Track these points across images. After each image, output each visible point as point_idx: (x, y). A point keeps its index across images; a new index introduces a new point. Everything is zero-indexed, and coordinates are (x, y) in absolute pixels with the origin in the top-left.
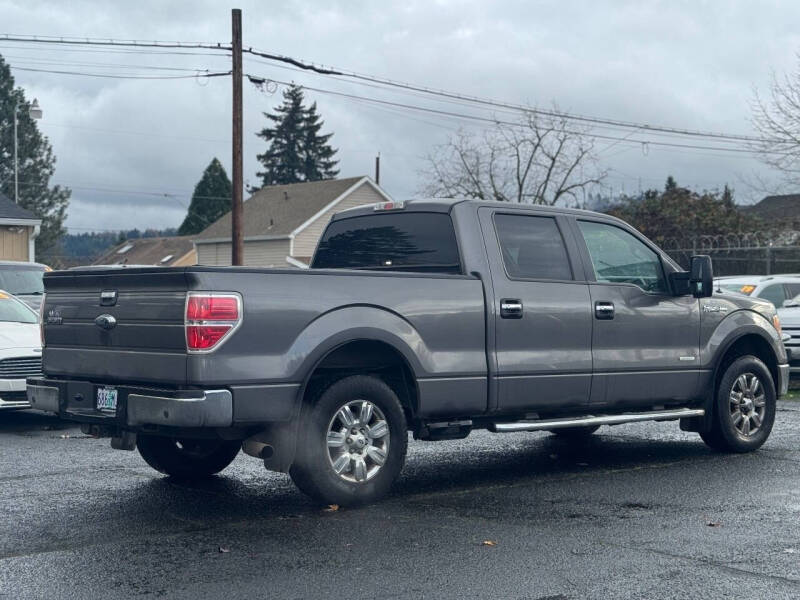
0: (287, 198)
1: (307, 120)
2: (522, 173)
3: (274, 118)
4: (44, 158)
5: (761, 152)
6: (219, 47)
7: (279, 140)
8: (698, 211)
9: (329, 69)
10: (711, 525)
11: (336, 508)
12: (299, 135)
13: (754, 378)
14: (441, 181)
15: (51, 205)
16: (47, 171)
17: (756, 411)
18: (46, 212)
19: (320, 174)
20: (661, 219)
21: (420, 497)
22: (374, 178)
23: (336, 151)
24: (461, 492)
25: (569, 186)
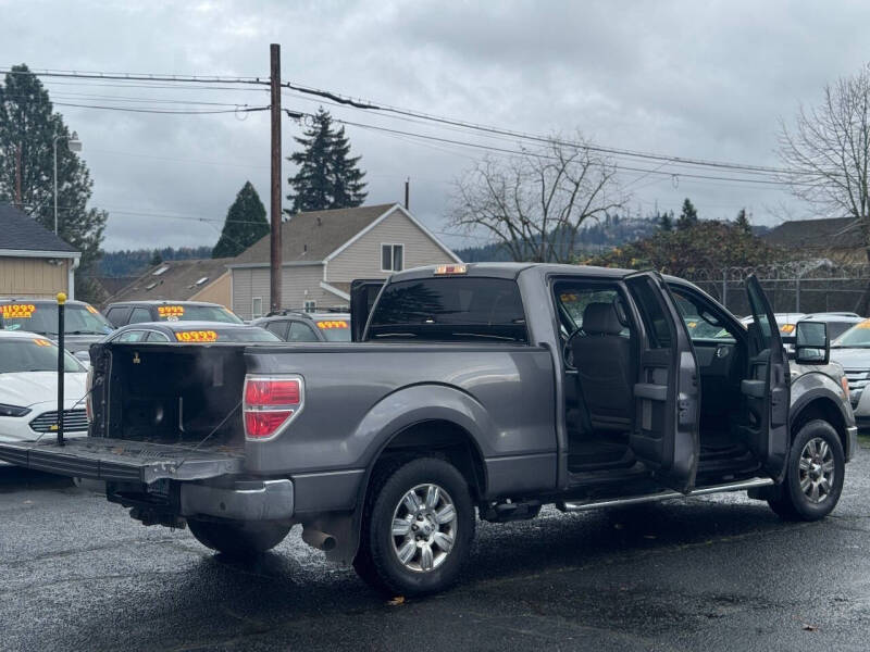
0: (320, 224)
1: (336, 143)
2: (547, 198)
3: (304, 142)
4: (82, 181)
5: (788, 183)
6: (258, 82)
7: (309, 163)
8: (729, 243)
9: (366, 104)
10: (808, 629)
11: (401, 600)
12: (328, 158)
13: (823, 443)
14: (468, 205)
15: (88, 227)
16: (85, 195)
17: (825, 477)
18: (84, 234)
19: (349, 196)
20: (692, 251)
21: (487, 584)
22: (404, 204)
23: (364, 174)
24: (530, 577)
25: (592, 209)
